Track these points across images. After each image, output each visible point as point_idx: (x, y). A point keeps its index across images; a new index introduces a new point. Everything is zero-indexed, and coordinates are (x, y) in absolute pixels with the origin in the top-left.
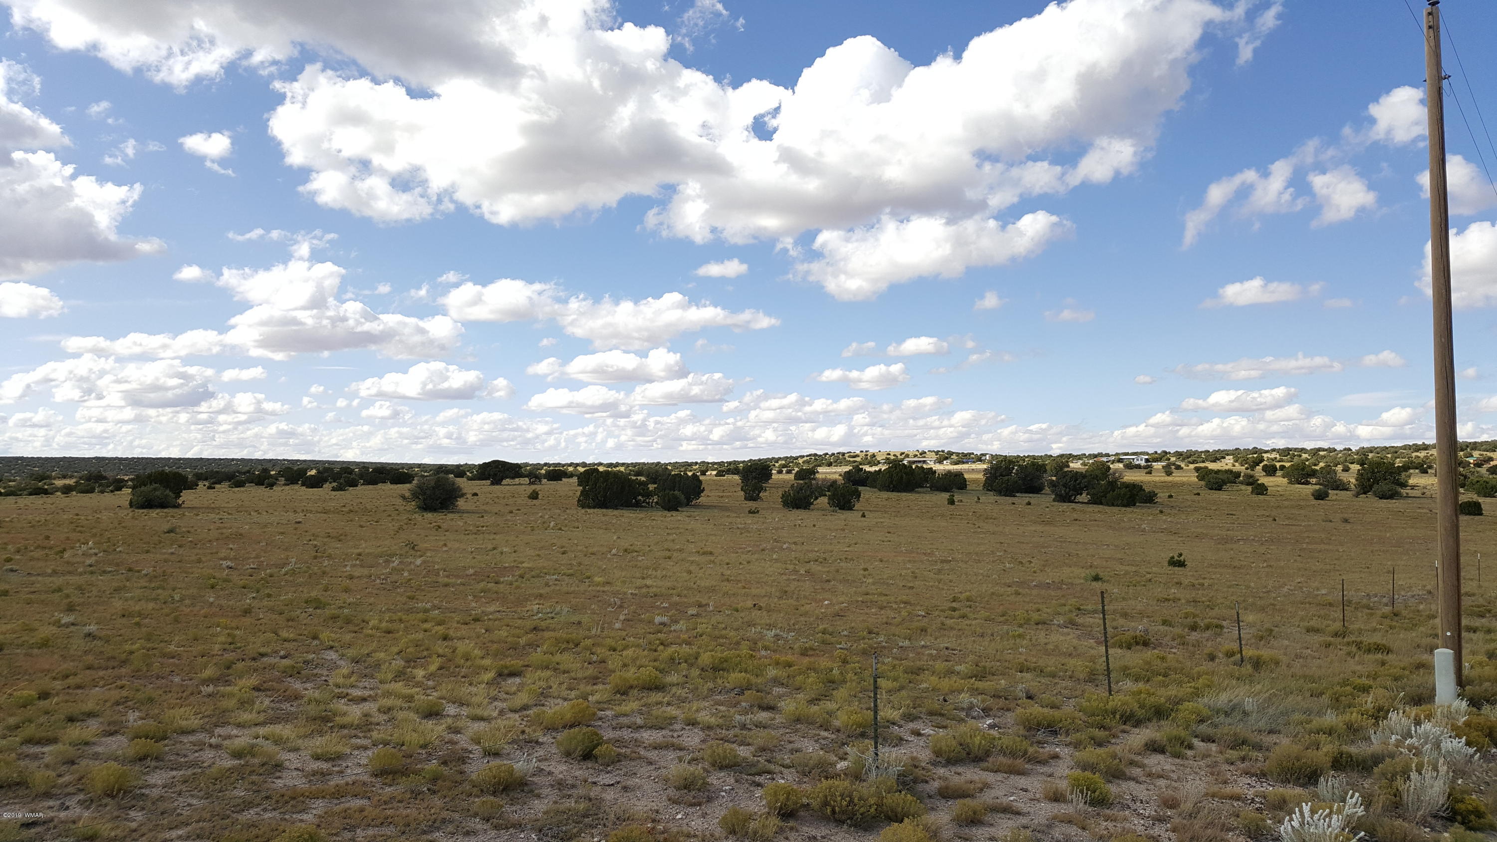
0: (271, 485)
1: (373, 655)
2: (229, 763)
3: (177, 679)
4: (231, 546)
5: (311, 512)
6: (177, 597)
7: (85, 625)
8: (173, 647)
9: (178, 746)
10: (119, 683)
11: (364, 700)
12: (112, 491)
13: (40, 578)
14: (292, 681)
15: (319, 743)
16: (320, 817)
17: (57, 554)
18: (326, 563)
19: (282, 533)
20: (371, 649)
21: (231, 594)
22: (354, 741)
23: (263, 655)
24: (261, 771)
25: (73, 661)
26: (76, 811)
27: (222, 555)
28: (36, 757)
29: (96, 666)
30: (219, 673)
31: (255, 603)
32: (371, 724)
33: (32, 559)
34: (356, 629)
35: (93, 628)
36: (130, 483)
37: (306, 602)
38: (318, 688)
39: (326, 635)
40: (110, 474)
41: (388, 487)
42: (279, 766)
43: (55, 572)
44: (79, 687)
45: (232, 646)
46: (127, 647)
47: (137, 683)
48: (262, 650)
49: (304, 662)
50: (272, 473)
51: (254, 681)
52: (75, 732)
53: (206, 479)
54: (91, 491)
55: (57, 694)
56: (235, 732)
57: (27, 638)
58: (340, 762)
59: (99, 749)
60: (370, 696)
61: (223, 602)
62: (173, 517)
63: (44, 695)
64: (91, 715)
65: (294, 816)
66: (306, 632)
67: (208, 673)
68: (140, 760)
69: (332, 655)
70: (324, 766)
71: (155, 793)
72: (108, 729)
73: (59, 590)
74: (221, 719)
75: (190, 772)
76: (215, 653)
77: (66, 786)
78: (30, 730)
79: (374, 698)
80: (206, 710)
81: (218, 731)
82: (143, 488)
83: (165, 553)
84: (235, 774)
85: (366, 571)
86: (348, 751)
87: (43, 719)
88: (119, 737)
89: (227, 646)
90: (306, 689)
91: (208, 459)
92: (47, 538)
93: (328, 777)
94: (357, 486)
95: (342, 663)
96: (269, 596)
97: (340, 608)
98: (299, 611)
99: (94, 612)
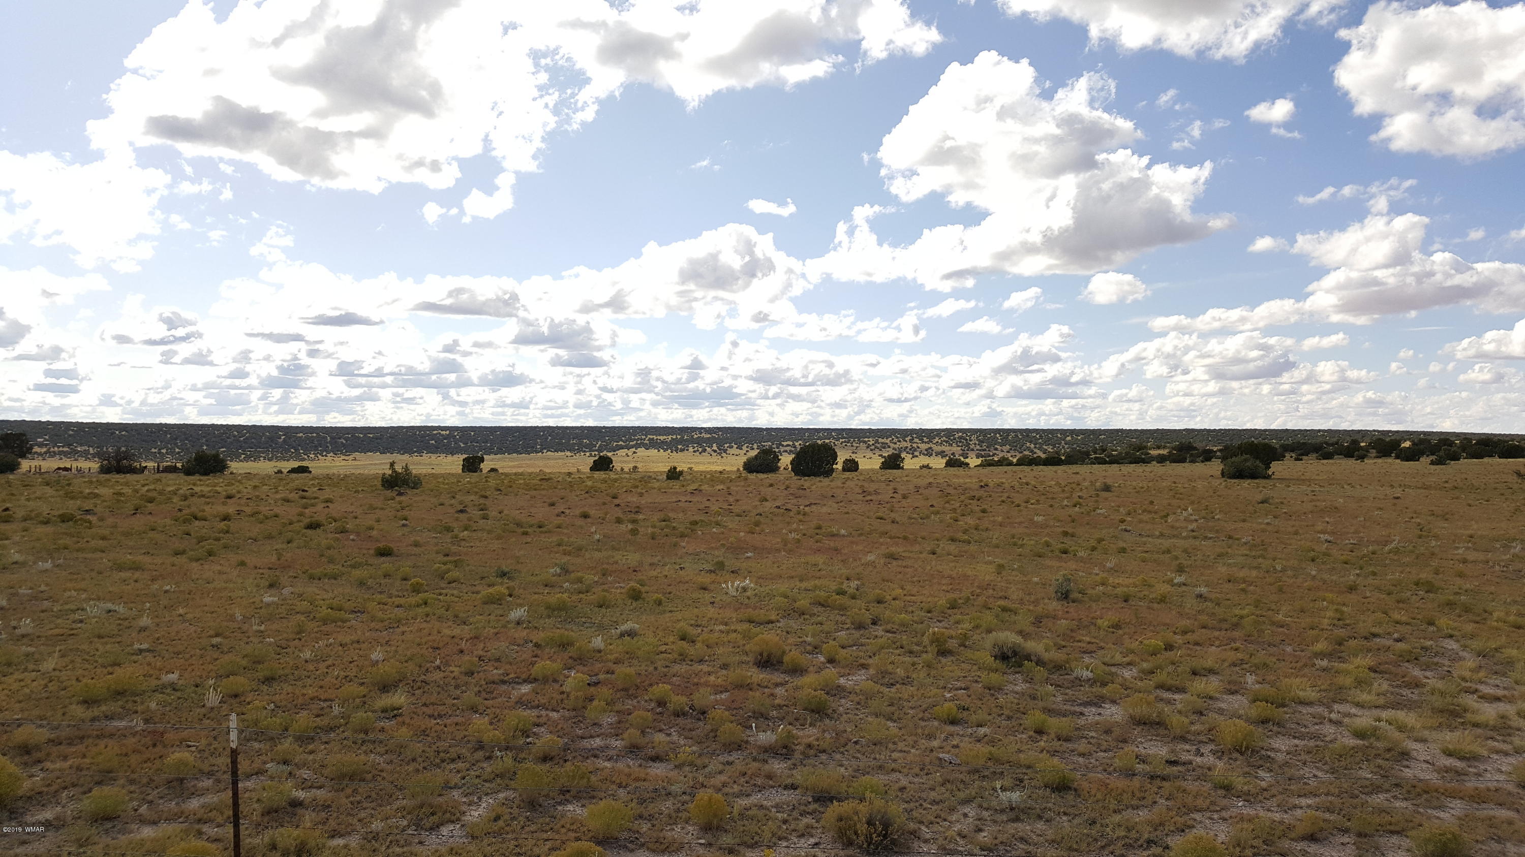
0: (1362, 458)
1: (1503, 650)
2: (1353, 742)
3: (1289, 649)
4: (1327, 519)
5: (1410, 487)
6: (1279, 568)
7: (1196, 586)
8: (1280, 616)
9: (1297, 715)
10: (1233, 645)
11: (1498, 699)
12: (1203, 462)
13: (1150, 539)
14: (1410, 667)
15: (1450, 738)
16: (1459, 819)
17: (1162, 518)
18: (1433, 543)
19: (1381, 509)
20: (1499, 643)
21: (1334, 568)
22: (1490, 742)
23: (1375, 635)
24: (1388, 756)
25: (1189, 618)
26: (1210, 760)
27: (1319, 528)
28: (1169, 702)
29: (1210, 626)
30: (1330, 648)
31: (1360, 580)
32: (1510, 727)
33: (1141, 521)
34: (1478, 619)
35: (1203, 590)
36: (1218, 454)
37: (1417, 584)
38: (1444, 678)
39: (1443, 621)
40: (1199, 445)
41: (1497, 460)
42: (1405, 755)
43: (1162, 535)
44: (1197, 644)
45: (1341, 622)
46: (1237, 612)
47: (1251, 647)
48: (1373, 630)
49: (1422, 648)
50: (1362, 444)
51: (1368, 661)
52: (1200, 685)
53: (1293, 451)
54: (1183, 461)
55: (1179, 648)
56: (1354, 710)
57: (1146, 593)
58: (1476, 764)
59: (1223, 705)
60: (1505, 696)
61: (1326, 576)
62: (1264, 487)
63: (1169, 647)
64: (1212, 671)
65: (1429, 811)
66: (1419, 617)
67: (1320, 646)
68: (1263, 723)
69: (1452, 645)
70: (1459, 764)
71: (1280, 757)
72: (1228, 687)
73: (1168, 551)
74: (1338, 695)
75: (1312, 743)
76: (1326, 627)
77: (1198, 734)
78: (1161, 677)
79: (1511, 700)
80: (1323, 684)
81: (1336, 707)
82: (1234, 459)
83: (1261, 523)
84: (1360, 754)
85: (1481, 556)
86: (1485, 753)
87: (1171, 668)
88: (1239, 697)
89: (1336, 622)
90: (1428, 678)
91: (1294, 431)
92: (1152, 503)
93: (1463, 777)
94: (1459, 460)
95: (1465, 654)
96: (1374, 574)
97: (1456, 593)
98: (1409, 593)
99: (1202, 574)
